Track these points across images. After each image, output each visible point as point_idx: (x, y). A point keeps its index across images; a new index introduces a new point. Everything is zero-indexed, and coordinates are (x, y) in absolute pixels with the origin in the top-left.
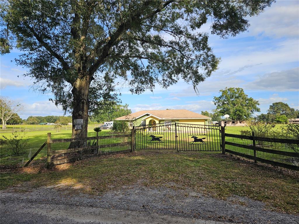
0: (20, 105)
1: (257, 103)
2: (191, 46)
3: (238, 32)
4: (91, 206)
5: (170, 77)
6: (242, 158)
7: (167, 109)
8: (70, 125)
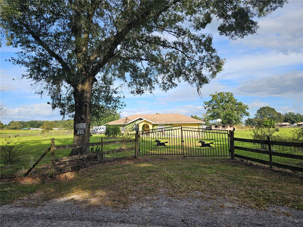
0: (2, 109)
1: (246, 107)
2: (194, 48)
3: (246, 34)
4: (122, 221)
5: (170, 81)
6: (255, 163)
7: (157, 114)
8: (55, 130)
